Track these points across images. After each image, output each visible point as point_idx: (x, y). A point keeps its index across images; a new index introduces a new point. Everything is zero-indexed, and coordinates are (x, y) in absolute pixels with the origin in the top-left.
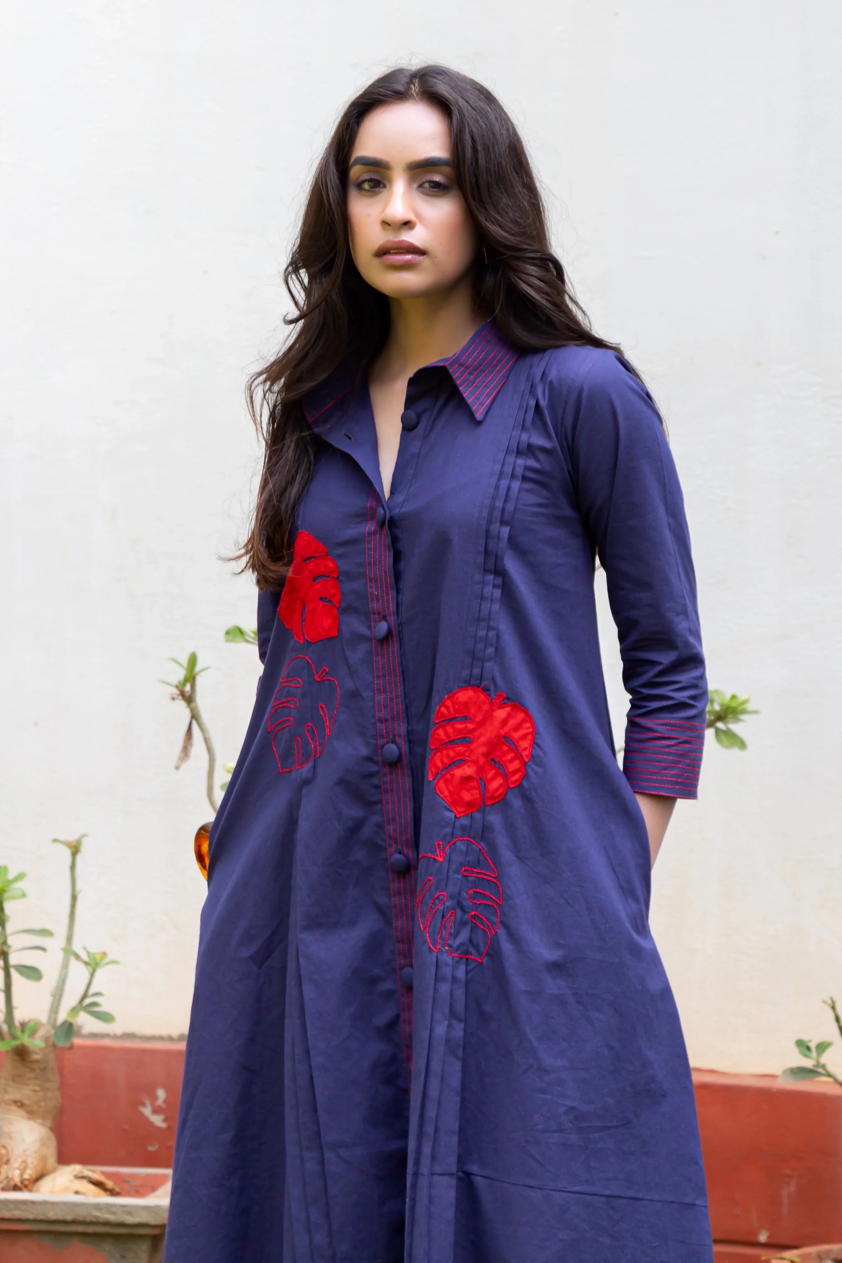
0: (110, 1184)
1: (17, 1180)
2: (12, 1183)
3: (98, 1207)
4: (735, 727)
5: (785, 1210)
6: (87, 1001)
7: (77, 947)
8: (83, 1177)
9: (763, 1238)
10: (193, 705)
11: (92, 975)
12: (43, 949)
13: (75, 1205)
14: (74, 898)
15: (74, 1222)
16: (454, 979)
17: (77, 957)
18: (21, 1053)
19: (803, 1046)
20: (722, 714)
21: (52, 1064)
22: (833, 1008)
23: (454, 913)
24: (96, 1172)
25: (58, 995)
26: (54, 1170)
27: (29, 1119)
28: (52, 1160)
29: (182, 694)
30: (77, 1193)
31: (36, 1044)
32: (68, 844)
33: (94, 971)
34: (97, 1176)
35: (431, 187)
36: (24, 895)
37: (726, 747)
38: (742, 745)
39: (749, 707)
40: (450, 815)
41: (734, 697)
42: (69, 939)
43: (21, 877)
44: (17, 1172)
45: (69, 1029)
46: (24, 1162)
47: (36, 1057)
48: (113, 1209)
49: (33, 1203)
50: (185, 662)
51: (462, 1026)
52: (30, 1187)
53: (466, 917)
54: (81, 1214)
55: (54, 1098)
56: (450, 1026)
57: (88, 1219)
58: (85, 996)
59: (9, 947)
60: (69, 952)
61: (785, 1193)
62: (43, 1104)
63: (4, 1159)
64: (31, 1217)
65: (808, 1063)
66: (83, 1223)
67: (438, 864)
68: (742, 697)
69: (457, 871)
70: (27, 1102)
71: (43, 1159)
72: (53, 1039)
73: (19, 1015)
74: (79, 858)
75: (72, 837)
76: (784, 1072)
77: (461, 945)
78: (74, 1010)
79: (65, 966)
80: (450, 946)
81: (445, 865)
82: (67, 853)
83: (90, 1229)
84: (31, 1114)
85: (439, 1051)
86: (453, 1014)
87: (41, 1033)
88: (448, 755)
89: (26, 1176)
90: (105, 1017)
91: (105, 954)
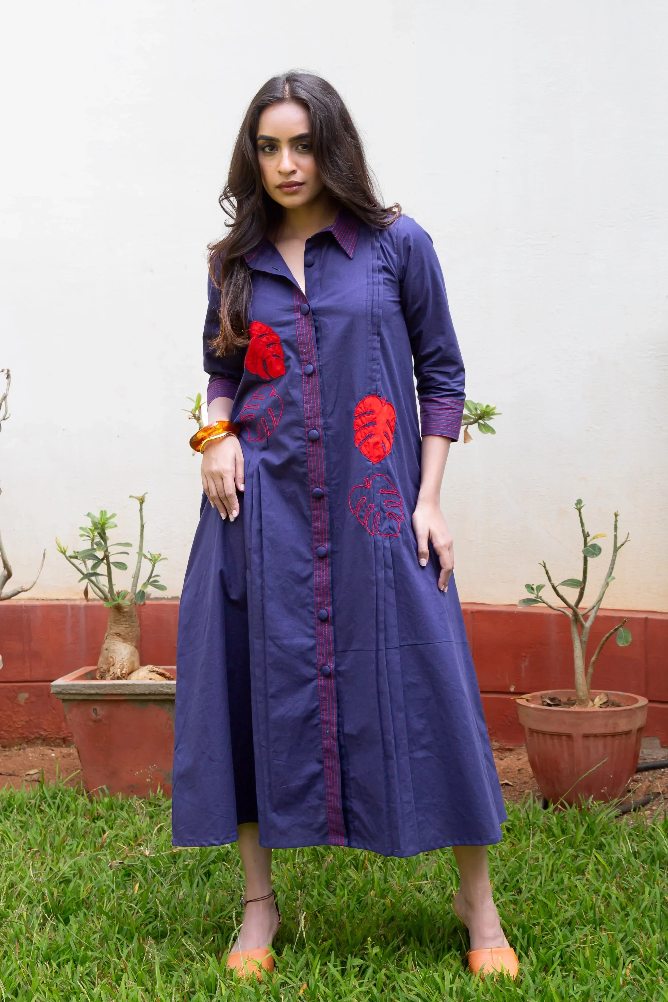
0: (168, 674)
1: (119, 674)
2: (116, 676)
3: (162, 686)
4: (489, 423)
5: (523, 675)
6: (151, 580)
7: (145, 552)
8: (153, 671)
9: (512, 689)
10: (201, 421)
11: (154, 566)
12: (128, 554)
13: (150, 685)
14: (142, 527)
15: (149, 694)
16: (384, 548)
17: (145, 557)
18: (118, 608)
19: (530, 588)
20: (482, 415)
21: (135, 613)
22: (545, 567)
23: (379, 514)
24: (161, 669)
25: (136, 577)
26: (138, 669)
27: (124, 642)
28: (137, 664)
29: (194, 416)
30: (150, 679)
31: (126, 603)
32: (138, 498)
33: (155, 564)
34: (161, 671)
35: (303, 148)
36: (116, 526)
37: (484, 433)
38: (493, 431)
39: (496, 411)
40: (370, 463)
41: (488, 406)
42: (141, 548)
43: (113, 516)
44: (119, 670)
45: (142, 594)
46: (122, 664)
47: (126, 610)
48: (170, 687)
49: (128, 685)
50: (195, 399)
51: (392, 571)
52: (126, 677)
53: (386, 514)
54: (153, 690)
55: (137, 631)
56: (386, 572)
57: (157, 692)
58: (150, 577)
59: (109, 553)
60: (141, 554)
61: (523, 666)
62: (131, 634)
63: (112, 664)
64: (127, 692)
65: (532, 596)
66: (154, 694)
67: (367, 490)
68: (492, 406)
69: (378, 492)
70: (122, 634)
71: (132, 663)
72: (134, 600)
73: (116, 589)
74: (144, 505)
75: (140, 495)
76: (520, 601)
77: (385, 529)
78: (145, 585)
79: (140, 562)
80: (379, 531)
81: (372, 490)
82: (138, 503)
83: (158, 698)
84: (125, 640)
85: (382, 584)
86: (386, 566)
87: (128, 597)
88: (364, 433)
89: (124, 672)
90: (162, 588)
91: (160, 554)
